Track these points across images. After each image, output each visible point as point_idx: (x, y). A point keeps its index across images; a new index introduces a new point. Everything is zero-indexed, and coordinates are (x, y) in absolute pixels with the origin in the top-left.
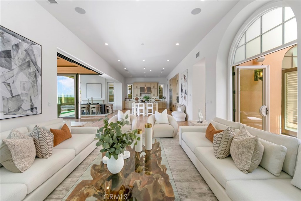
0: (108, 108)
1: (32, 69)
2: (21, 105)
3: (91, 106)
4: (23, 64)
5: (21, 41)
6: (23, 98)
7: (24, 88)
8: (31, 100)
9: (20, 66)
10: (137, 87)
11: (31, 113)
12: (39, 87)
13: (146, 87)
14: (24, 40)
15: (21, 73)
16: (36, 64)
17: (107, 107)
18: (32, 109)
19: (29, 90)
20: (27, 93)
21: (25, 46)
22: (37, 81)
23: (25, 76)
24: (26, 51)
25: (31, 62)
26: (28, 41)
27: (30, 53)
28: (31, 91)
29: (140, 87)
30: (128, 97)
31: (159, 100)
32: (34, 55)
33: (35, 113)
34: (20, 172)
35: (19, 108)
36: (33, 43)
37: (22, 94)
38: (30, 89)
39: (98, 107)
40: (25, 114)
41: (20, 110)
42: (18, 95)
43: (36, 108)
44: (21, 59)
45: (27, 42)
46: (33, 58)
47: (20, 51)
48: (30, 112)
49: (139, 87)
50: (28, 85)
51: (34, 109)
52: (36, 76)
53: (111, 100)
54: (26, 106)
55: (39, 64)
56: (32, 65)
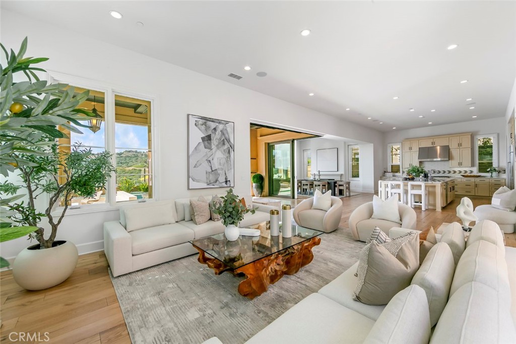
0: (341, 188)
1: (227, 146)
2: (218, 178)
3: (315, 183)
4: (219, 143)
5: (217, 124)
6: (219, 172)
7: (220, 164)
8: (225, 174)
9: (217, 146)
10: (411, 148)
11: (226, 186)
12: (232, 162)
13: (438, 148)
14: (220, 123)
15: (218, 151)
16: (230, 141)
17: (340, 185)
18: (226, 182)
19: (224, 165)
20: (222, 167)
21: (221, 127)
22: (230, 156)
23: (220, 153)
24: (221, 131)
25: (225, 140)
26: (223, 122)
27: (225, 132)
28: (226, 165)
29: (419, 148)
30: (389, 169)
31: (479, 176)
32: (228, 133)
33: (228, 185)
34: (196, 224)
35: (217, 181)
36: (227, 122)
37: (218, 168)
38: (225, 163)
39: (325, 186)
40: (221, 185)
41: (218, 182)
42: (216, 170)
43: (229, 181)
44: (218, 139)
45: (223, 124)
46: (227, 136)
47: (217, 133)
48: (224, 185)
49: (416, 149)
50: (223, 161)
51: (228, 182)
52: (229, 152)
53: (356, 175)
54: (222, 179)
55: (232, 141)
56: (226, 142)
